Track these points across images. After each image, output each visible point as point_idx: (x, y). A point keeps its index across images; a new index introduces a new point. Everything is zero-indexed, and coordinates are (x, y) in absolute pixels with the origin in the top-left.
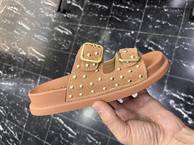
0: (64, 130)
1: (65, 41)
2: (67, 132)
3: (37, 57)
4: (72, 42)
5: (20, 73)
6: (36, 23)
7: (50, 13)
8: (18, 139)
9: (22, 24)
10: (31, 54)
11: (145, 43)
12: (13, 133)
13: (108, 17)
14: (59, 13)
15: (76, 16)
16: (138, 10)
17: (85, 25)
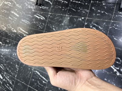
0: (40, 78)
1: (40, 23)
2: (42, 80)
3: (23, 33)
4: (45, 24)
5: (13, 43)
6: (23, 12)
7: (31, 6)
8: (12, 84)
9: (14, 13)
10: (20, 32)
11: (91, 25)
12: (9, 80)
13: (67, 8)
14: (37, 6)
15: (48, 8)
16: (86, 4)
17: (53, 14)
